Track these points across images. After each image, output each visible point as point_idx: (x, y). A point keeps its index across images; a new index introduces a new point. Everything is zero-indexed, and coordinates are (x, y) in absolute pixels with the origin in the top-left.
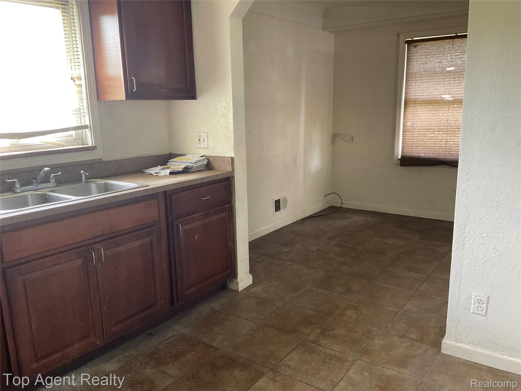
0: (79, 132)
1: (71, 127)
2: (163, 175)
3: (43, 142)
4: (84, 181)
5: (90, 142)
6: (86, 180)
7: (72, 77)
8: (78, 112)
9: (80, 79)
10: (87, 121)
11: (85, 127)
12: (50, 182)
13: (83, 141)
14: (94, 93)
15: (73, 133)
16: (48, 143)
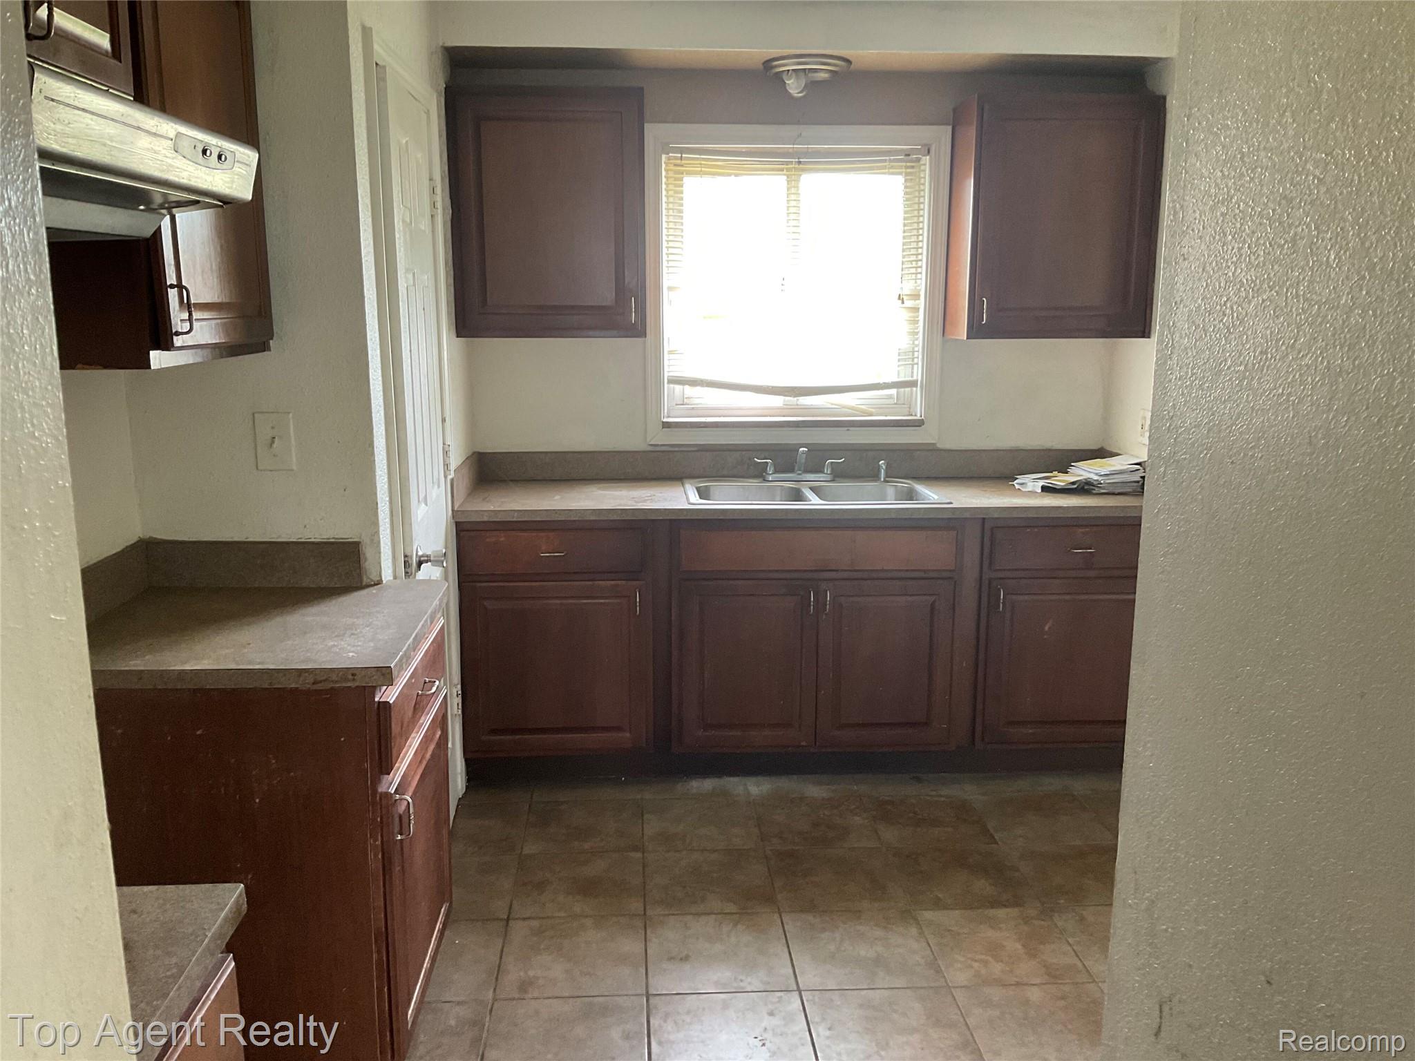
0: (904, 391)
1: (884, 383)
2: (1030, 490)
3: (835, 405)
4: (882, 480)
5: (919, 413)
6: (887, 479)
7: (900, 295)
8: (906, 357)
9: (916, 296)
10: (918, 374)
11: (912, 384)
12: (822, 472)
13: (910, 408)
14: (938, 323)
15: (893, 391)
16: (843, 408)
